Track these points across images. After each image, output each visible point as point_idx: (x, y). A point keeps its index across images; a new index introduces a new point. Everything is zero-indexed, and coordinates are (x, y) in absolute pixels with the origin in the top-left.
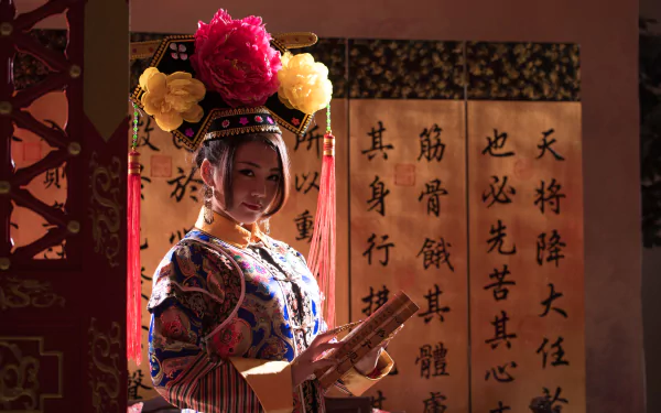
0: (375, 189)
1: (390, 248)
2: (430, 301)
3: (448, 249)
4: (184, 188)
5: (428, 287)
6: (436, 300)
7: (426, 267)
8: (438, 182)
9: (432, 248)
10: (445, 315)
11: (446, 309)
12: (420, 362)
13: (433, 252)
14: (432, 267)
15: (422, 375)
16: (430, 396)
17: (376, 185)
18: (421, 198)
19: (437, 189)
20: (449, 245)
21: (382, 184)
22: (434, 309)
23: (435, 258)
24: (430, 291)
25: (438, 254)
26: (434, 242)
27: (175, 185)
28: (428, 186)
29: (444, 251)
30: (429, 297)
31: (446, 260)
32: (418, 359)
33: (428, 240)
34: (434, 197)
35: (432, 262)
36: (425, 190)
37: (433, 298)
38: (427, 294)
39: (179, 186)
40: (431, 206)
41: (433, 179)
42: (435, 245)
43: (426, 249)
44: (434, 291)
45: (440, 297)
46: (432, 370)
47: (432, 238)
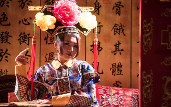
0: (96, 5)
1: (101, 27)
2: (116, 47)
3: (123, 28)
4: (24, 4)
5: (115, 42)
6: (119, 47)
7: (115, 34)
8: (120, 3)
9: (117, 27)
10: (121, 52)
11: (122, 50)
12: (112, 70)
13: (117, 28)
14: (117, 34)
15: (112, 74)
16: (115, 82)
17: (96, 4)
18: (113, 9)
19: (120, 5)
20: (124, 26)
21: (99, 3)
22: (118, 50)
23: (118, 31)
24: (116, 43)
25: (119, 30)
26: (118, 25)
27: (21, 3)
28: (116, 4)
29: (122, 28)
30: (116, 45)
31: (123, 32)
32: (111, 69)
33: (116, 24)
34: (119, 8)
35: (117, 33)
36: (115, 6)
37: (117, 46)
38: (115, 44)
39: (23, 3)
40: (117, 12)
41: (118, 1)
42: (118, 26)
43: (115, 28)
44: (117, 43)
45: (120, 45)
46: (117, 73)
47: (117, 24)
